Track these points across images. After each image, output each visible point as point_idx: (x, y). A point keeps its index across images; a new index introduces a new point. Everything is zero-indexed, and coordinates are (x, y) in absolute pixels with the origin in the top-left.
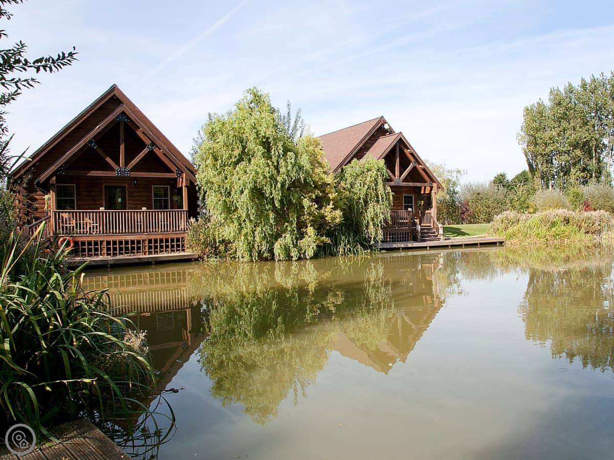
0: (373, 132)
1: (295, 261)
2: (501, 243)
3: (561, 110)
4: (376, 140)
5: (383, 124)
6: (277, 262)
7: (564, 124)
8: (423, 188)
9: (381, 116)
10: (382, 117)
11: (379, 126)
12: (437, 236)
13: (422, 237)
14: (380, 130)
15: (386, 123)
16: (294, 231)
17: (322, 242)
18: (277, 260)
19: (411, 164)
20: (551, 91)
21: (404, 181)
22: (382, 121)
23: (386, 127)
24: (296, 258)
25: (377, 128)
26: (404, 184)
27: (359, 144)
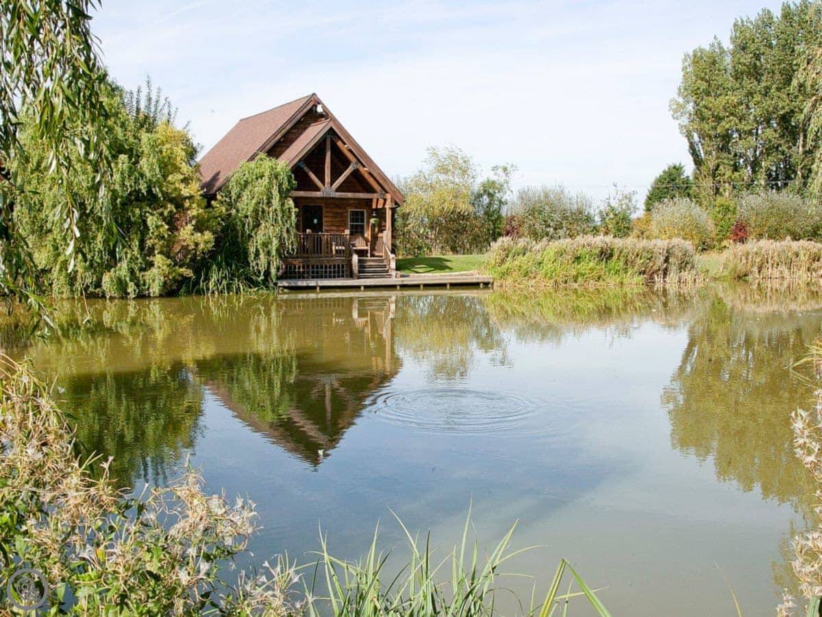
0: (298, 117)
1: (134, 299)
2: (486, 284)
3: (747, 59)
4: (305, 129)
5: (315, 106)
6: (108, 301)
7: (749, 84)
8: (375, 201)
9: (311, 93)
10: (314, 94)
11: (309, 107)
12: (387, 271)
13: (359, 272)
14: (310, 113)
15: (319, 104)
16: (137, 259)
17: (182, 275)
18: (108, 297)
19: (351, 167)
20: (735, 25)
21: (337, 190)
22: (314, 101)
23: (320, 109)
24: (134, 296)
25: (305, 110)
26: (338, 195)
27: (275, 135)
